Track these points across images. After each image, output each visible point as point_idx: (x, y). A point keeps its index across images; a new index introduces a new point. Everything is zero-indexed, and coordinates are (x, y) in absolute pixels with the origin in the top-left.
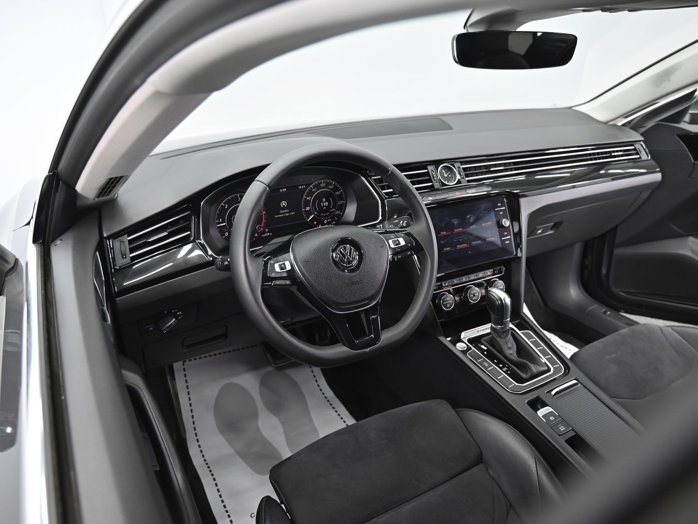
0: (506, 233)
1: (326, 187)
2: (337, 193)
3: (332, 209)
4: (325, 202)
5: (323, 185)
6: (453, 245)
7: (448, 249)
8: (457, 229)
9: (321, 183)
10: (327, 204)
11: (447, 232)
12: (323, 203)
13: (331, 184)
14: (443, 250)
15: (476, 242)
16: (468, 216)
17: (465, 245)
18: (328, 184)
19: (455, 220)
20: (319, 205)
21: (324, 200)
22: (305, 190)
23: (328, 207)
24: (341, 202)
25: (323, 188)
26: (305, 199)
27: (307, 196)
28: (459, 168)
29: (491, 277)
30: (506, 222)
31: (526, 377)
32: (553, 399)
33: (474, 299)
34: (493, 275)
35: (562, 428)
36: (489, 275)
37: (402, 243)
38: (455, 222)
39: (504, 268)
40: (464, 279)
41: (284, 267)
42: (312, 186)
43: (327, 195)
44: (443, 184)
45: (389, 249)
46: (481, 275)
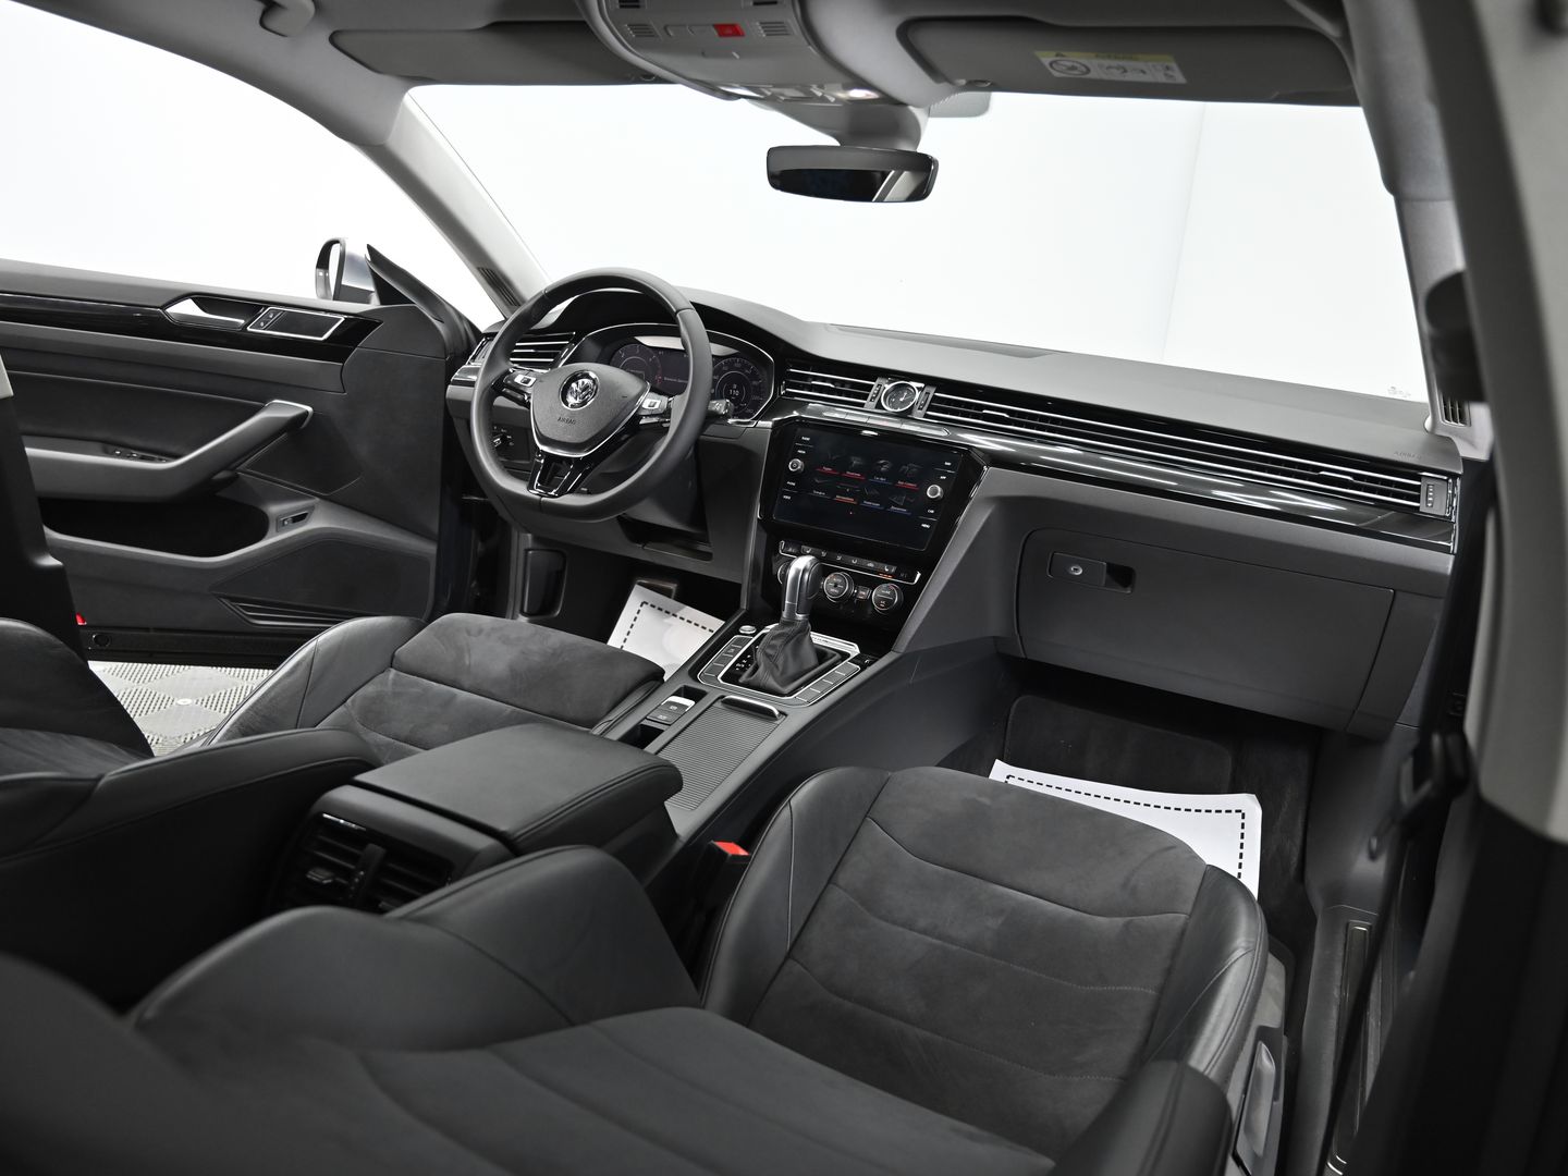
0: (932, 511)
1: (742, 369)
2: (757, 383)
3: (743, 403)
4: (736, 390)
5: (738, 365)
6: (832, 492)
7: (820, 493)
8: (850, 471)
9: (735, 361)
10: (737, 393)
11: (834, 470)
12: (733, 390)
13: (749, 368)
14: (813, 493)
15: (870, 503)
16: (882, 462)
17: (850, 500)
18: (745, 367)
19: (856, 458)
20: (731, 393)
21: (735, 386)
23: (738, 398)
24: (757, 398)
25: (737, 369)
27: (715, 373)
28: (928, 393)
29: (890, 578)
30: (934, 491)
31: (740, 681)
32: (718, 704)
33: (832, 590)
34: (894, 576)
35: (662, 717)
36: (885, 573)
37: (656, 406)
38: (856, 461)
39: (919, 575)
40: (839, 558)
41: (527, 382)
42: (723, 362)
43: (741, 382)
44: (879, 406)
45: (640, 407)
46: (871, 565)
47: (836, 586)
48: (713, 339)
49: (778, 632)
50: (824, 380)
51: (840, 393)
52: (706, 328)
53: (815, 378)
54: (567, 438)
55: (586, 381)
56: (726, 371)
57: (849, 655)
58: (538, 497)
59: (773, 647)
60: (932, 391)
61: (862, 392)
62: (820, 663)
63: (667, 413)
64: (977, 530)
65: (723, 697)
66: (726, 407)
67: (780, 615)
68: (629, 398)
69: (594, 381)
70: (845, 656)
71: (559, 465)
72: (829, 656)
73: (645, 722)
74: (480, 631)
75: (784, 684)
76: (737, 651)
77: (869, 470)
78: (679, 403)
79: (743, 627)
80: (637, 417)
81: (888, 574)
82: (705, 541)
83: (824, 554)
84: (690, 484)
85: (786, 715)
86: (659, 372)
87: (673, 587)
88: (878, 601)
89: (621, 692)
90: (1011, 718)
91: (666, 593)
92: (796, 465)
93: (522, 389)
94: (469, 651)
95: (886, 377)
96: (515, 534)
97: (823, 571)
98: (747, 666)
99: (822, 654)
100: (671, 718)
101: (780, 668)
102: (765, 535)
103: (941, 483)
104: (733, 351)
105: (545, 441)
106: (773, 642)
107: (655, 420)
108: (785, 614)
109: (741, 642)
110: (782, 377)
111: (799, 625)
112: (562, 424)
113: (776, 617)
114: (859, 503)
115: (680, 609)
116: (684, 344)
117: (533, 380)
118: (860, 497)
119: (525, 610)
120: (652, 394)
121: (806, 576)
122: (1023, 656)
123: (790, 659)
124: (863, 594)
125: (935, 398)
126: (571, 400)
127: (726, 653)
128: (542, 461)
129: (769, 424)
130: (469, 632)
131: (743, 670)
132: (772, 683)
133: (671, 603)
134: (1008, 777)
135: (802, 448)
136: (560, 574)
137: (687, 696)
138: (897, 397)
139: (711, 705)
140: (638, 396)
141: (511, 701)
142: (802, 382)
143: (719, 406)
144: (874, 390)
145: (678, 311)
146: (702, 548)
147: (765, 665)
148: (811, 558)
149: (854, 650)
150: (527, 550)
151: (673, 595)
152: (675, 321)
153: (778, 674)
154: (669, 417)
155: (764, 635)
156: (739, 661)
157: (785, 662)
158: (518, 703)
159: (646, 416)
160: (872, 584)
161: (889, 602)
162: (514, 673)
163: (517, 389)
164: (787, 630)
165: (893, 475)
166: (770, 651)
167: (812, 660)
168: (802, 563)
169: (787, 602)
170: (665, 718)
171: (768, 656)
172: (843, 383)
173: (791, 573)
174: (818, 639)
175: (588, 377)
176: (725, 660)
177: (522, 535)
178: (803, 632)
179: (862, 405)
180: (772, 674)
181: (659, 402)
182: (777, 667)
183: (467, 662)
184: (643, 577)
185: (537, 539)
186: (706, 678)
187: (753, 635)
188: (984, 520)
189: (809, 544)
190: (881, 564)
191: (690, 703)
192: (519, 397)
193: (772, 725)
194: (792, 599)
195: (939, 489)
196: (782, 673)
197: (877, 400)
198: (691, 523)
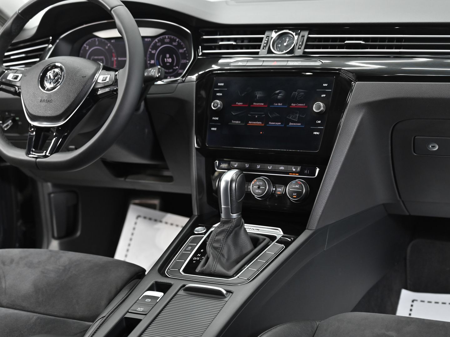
0: (319, 122)
1: (170, 43)
2: (181, 51)
3: (175, 66)
4: (169, 58)
5: (167, 40)
6: (245, 120)
7: (237, 122)
8: (256, 103)
9: (165, 38)
10: (170, 60)
11: (244, 104)
12: (167, 58)
13: (175, 41)
14: (231, 123)
15: (274, 123)
16: (278, 92)
17: (259, 123)
18: (172, 41)
19: (259, 92)
20: (163, 61)
21: (168, 56)
22: (151, 42)
23: (172, 63)
24: (182, 61)
25: (167, 43)
26: (150, 52)
27: (152, 49)
28: (303, 36)
29: (297, 176)
30: (318, 107)
31: (197, 271)
32: (181, 292)
33: (257, 191)
34: (300, 173)
35: (140, 309)
36: (293, 172)
37: (107, 80)
38: (259, 95)
39: (318, 170)
40: (258, 167)
41: (16, 78)
42: (156, 40)
43: (171, 52)
44: (270, 52)
45: (96, 82)
46: (282, 168)
47: (259, 188)
48: (141, 24)
49: (219, 230)
50: (229, 40)
51: (241, 47)
52: (135, 17)
53: (222, 40)
54: (49, 114)
55: (57, 70)
56: (159, 46)
57: (275, 237)
58: (34, 159)
59: (218, 241)
60: (306, 34)
61: (256, 44)
62: (255, 247)
63: (115, 82)
64: (355, 130)
65: (184, 286)
66: (159, 72)
67: (220, 216)
68: (87, 77)
69: (61, 68)
70: (272, 238)
71: (46, 133)
72: (261, 240)
73: (128, 315)
74: (12, 261)
75: (230, 268)
76: (193, 248)
77: (269, 99)
78: (122, 75)
79: (197, 229)
80: (95, 90)
81: (295, 173)
82: (167, 168)
83: (247, 166)
84: (146, 130)
85: (232, 293)
86: (114, 55)
87: (156, 202)
88: (291, 193)
89: (114, 291)
90: (408, 258)
91: (152, 207)
92: (216, 104)
93: (13, 83)
94: (4, 277)
95: (272, 30)
96: (39, 185)
97: (247, 179)
98: (201, 258)
99: (255, 240)
100: (147, 309)
101: (226, 257)
102: (203, 159)
103: (322, 100)
104: (161, 31)
105: (34, 118)
106: (217, 238)
107: (107, 90)
108: (223, 216)
109: (196, 241)
110: (198, 42)
111: (234, 222)
112: (43, 104)
113: (217, 218)
114: (265, 124)
115: (163, 217)
116: (120, 32)
117: (20, 75)
118: (266, 120)
119: (56, 235)
120: (104, 71)
121: (234, 185)
122: (408, 214)
123: (232, 248)
124: (280, 190)
125: (309, 39)
126: (48, 85)
127: (185, 250)
128: (34, 133)
129: (194, 77)
130: (4, 263)
131: (198, 262)
132: (220, 268)
133: (156, 213)
134: (413, 301)
135: (219, 92)
136: (76, 207)
137: (158, 290)
138: (282, 43)
139: (176, 294)
140: (94, 74)
141: (36, 310)
142: (213, 44)
143: (154, 72)
144: (264, 41)
145: (112, 8)
146: (166, 173)
147: (213, 256)
148: (236, 171)
149: (278, 233)
150: (49, 194)
151: (158, 207)
152: (111, 17)
153: (224, 260)
154: (117, 86)
155: (212, 232)
156: (195, 255)
157: (229, 250)
158: (42, 311)
159: (101, 88)
160: (285, 182)
161: (299, 194)
162: (37, 290)
163: (10, 84)
164: (226, 227)
165: (287, 100)
166: (216, 245)
167: (249, 246)
168: (229, 176)
169: (223, 206)
170: (142, 309)
171: (215, 248)
172: (242, 40)
173: (223, 185)
174: (251, 229)
175: (56, 67)
176: (185, 256)
177: (45, 184)
178: (239, 226)
179: (257, 53)
180: (220, 261)
181: (109, 76)
182: (223, 255)
183: (4, 286)
184: (136, 198)
185: (55, 185)
186: (170, 272)
187: (205, 233)
188: (358, 122)
189: (236, 160)
190: (289, 166)
191: (160, 294)
192: (12, 89)
193: (223, 302)
194: (226, 204)
195: (322, 104)
196: (228, 260)
197: (267, 48)
198: (152, 158)
